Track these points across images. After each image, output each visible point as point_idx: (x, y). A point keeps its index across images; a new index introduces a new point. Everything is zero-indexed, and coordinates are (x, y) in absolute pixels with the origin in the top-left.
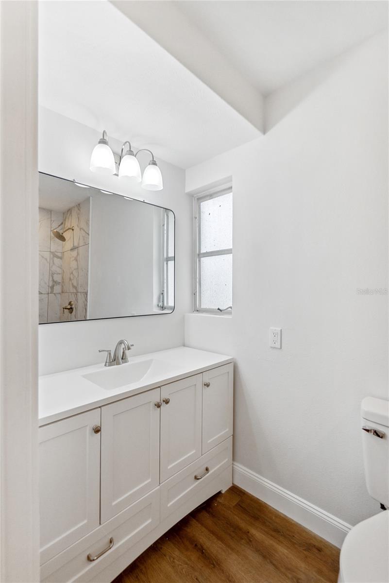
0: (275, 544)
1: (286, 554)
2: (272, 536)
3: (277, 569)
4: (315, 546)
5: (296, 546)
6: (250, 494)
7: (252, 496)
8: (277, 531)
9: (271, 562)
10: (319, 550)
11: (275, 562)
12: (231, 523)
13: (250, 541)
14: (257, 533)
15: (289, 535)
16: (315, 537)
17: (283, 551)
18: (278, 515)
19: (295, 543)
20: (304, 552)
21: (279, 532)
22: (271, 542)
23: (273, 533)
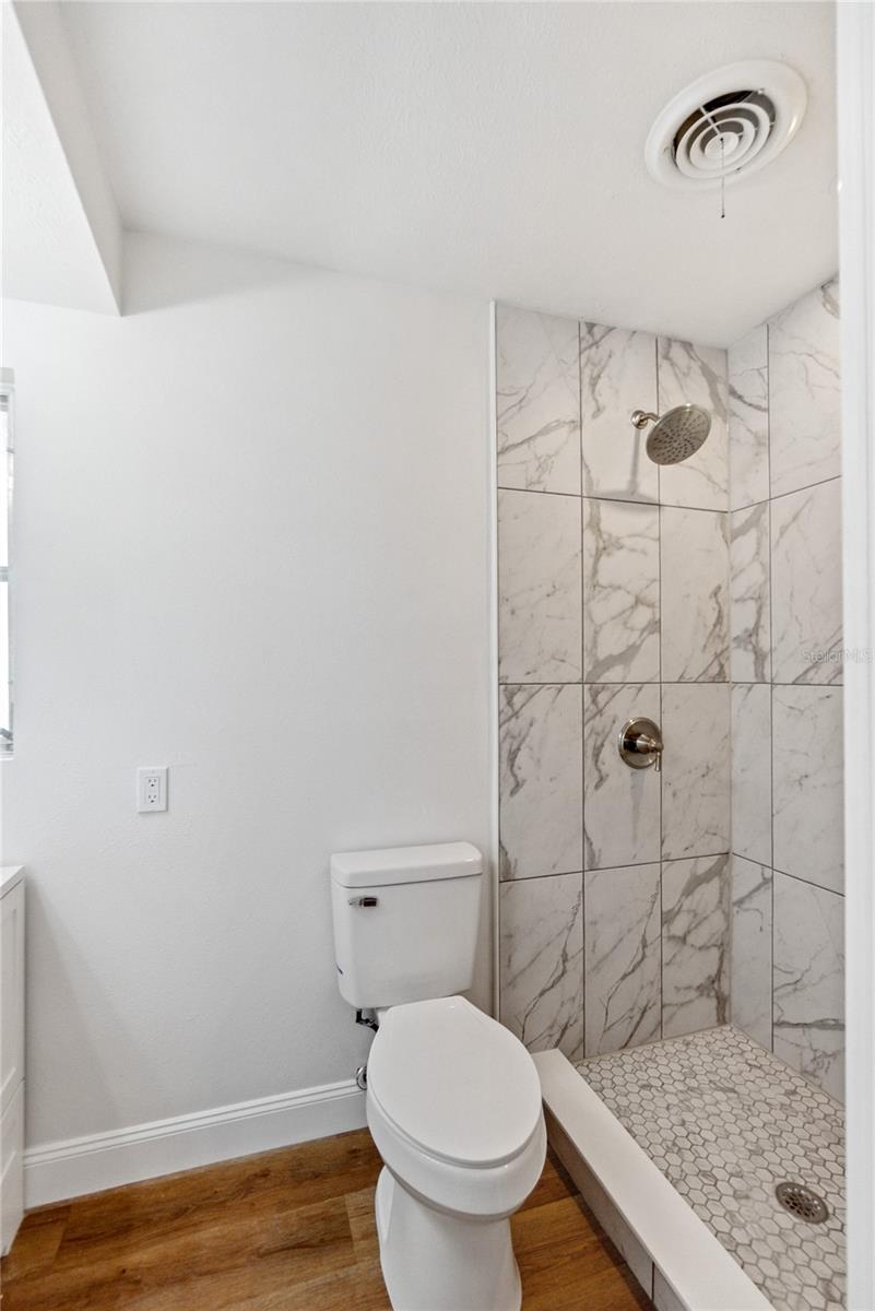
0: (190, 1238)
1: (219, 1234)
2: (177, 1229)
3: (216, 1272)
4: (256, 1175)
5: (229, 1204)
6: (83, 1197)
7: (91, 1196)
8: (181, 1213)
9: (200, 1275)
10: (265, 1174)
11: (205, 1268)
12: (70, 1296)
13: (138, 1282)
14: (142, 1256)
15: (208, 1198)
16: (249, 1162)
17: (210, 1234)
18: (168, 1183)
19: (225, 1202)
20: (244, 1200)
21: (186, 1210)
22: (182, 1241)
23: (176, 1223)
